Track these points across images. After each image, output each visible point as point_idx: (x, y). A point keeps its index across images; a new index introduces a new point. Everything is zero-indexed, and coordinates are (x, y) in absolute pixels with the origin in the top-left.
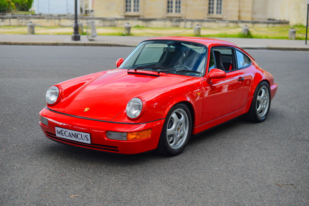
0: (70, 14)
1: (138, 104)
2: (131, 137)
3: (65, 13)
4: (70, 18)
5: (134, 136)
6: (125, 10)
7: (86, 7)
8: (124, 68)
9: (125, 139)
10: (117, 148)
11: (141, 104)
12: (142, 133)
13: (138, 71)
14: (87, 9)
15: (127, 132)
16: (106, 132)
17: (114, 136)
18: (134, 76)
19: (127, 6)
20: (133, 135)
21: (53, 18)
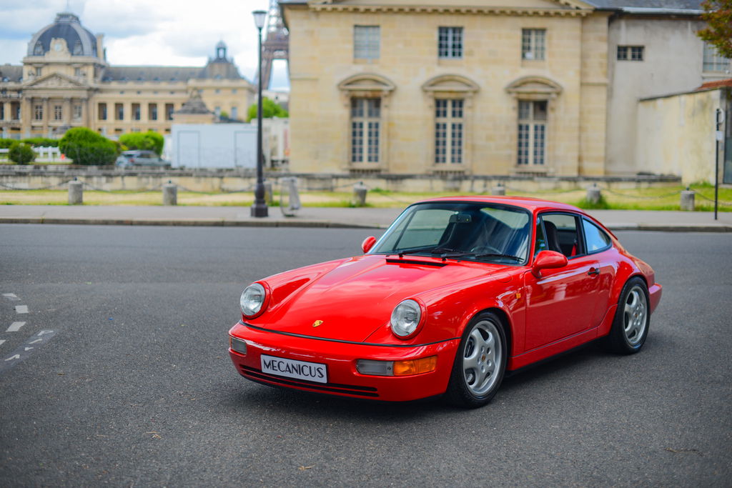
0: (241, 166)
1: (412, 311)
2: (401, 369)
3: (231, 165)
4: (242, 175)
5: (406, 368)
6: (351, 159)
7: (272, 154)
8: (377, 253)
9: (389, 373)
10: (376, 390)
11: (418, 310)
12: (421, 362)
13: (405, 257)
14: (274, 158)
15: (395, 361)
16: (356, 361)
17: (370, 369)
18: (398, 266)
19: (354, 151)
20: (404, 365)
21: (208, 175)
